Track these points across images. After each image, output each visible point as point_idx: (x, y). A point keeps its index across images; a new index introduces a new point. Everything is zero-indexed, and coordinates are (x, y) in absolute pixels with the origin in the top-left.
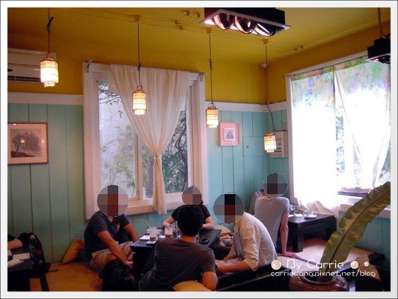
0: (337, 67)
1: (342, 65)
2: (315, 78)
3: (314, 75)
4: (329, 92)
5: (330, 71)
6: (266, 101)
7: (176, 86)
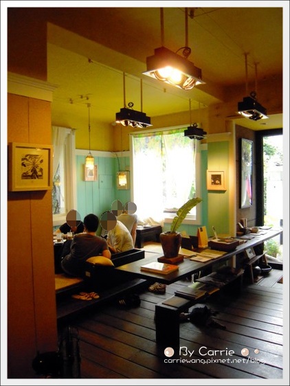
0: (164, 132)
1: (167, 132)
2: (150, 137)
3: (149, 136)
4: (159, 148)
5: (160, 134)
6: (114, 150)
7: (57, 139)
